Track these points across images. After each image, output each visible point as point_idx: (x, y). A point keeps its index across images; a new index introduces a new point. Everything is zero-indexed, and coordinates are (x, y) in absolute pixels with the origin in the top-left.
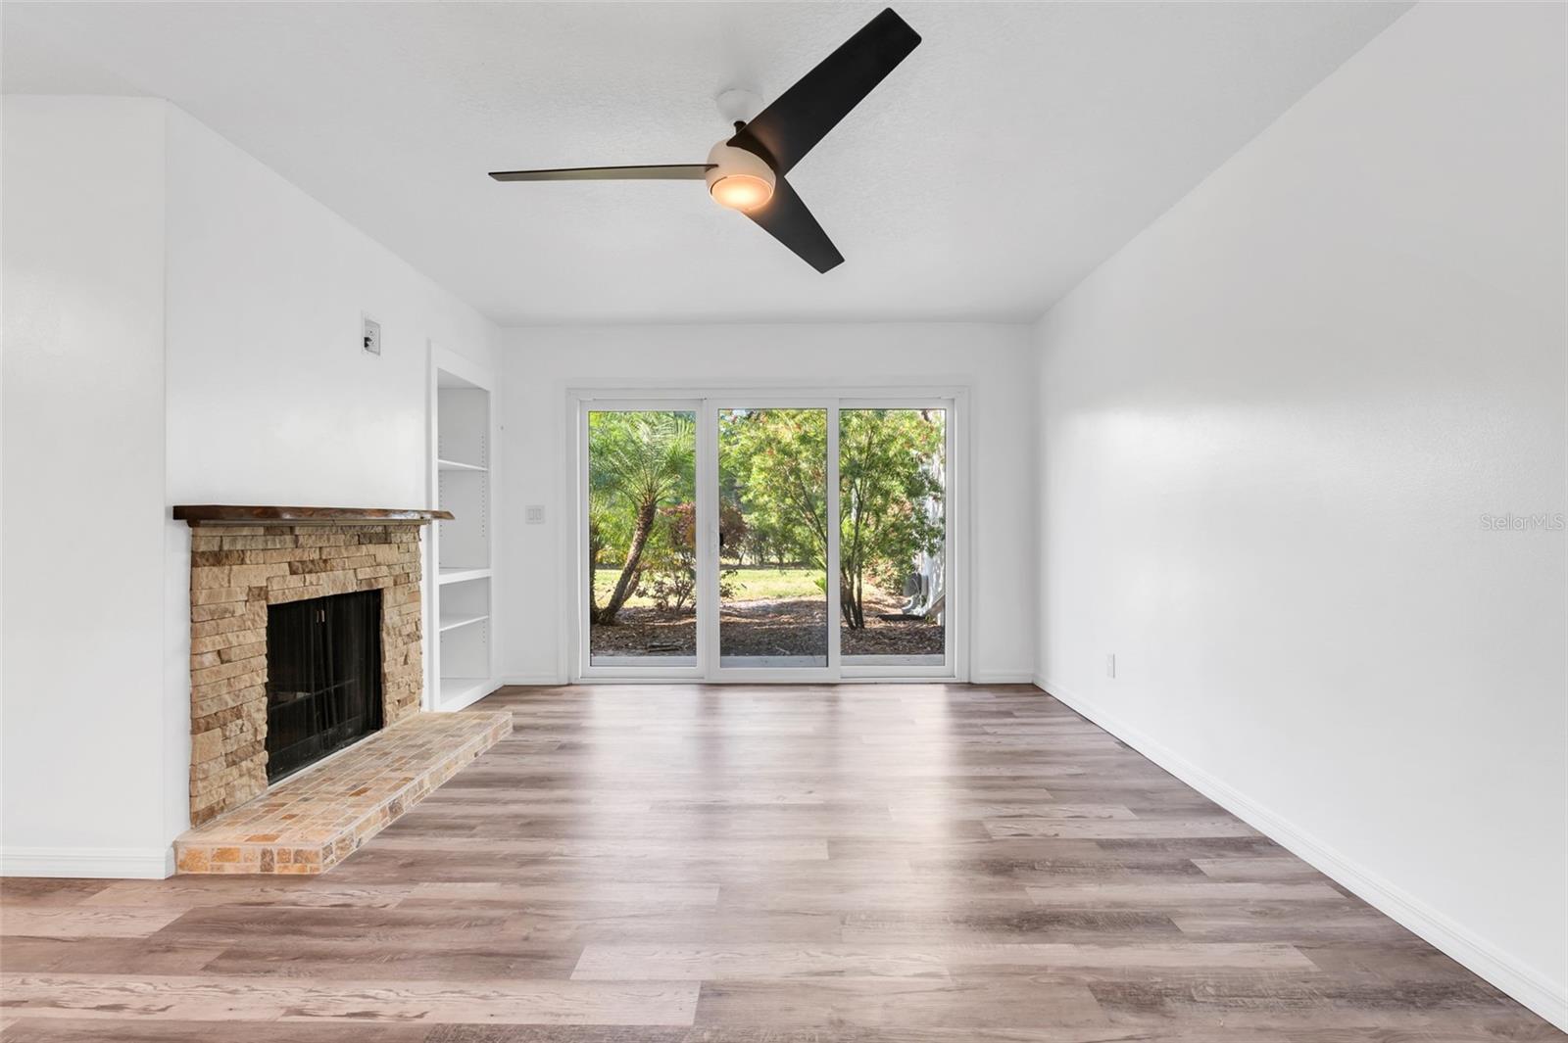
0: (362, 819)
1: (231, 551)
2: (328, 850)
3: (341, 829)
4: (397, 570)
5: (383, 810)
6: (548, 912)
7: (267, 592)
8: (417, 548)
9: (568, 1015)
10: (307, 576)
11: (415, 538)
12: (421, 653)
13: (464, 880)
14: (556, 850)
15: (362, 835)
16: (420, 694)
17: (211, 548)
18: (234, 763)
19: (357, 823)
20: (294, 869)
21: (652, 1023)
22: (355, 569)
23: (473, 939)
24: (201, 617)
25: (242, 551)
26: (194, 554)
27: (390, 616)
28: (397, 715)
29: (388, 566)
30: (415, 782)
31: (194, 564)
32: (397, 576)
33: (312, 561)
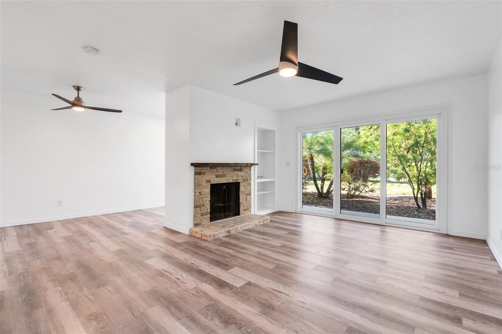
0: (219, 232)
1: (202, 172)
2: (210, 236)
3: (214, 232)
4: (244, 178)
5: (225, 231)
6: (236, 259)
7: (210, 181)
8: (250, 173)
9: (220, 276)
10: (220, 178)
11: (249, 170)
12: (251, 199)
13: (229, 248)
14: (251, 248)
15: (219, 235)
16: (251, 209)
17: (198, 171)
18: (202, 216)
19: (218, 232)
20: (205, 238)
21: (232, 284)
22: (232, 177)
23: (219, 258)
24: (197, 185)
25: (205, 172)
26: (195, 173)
27: (242, 189)
28: (243, 213)
29: (241, 177)
30: (236, 227)
31: (195, 175)
32: (244, 179)
33: (221, 175)
